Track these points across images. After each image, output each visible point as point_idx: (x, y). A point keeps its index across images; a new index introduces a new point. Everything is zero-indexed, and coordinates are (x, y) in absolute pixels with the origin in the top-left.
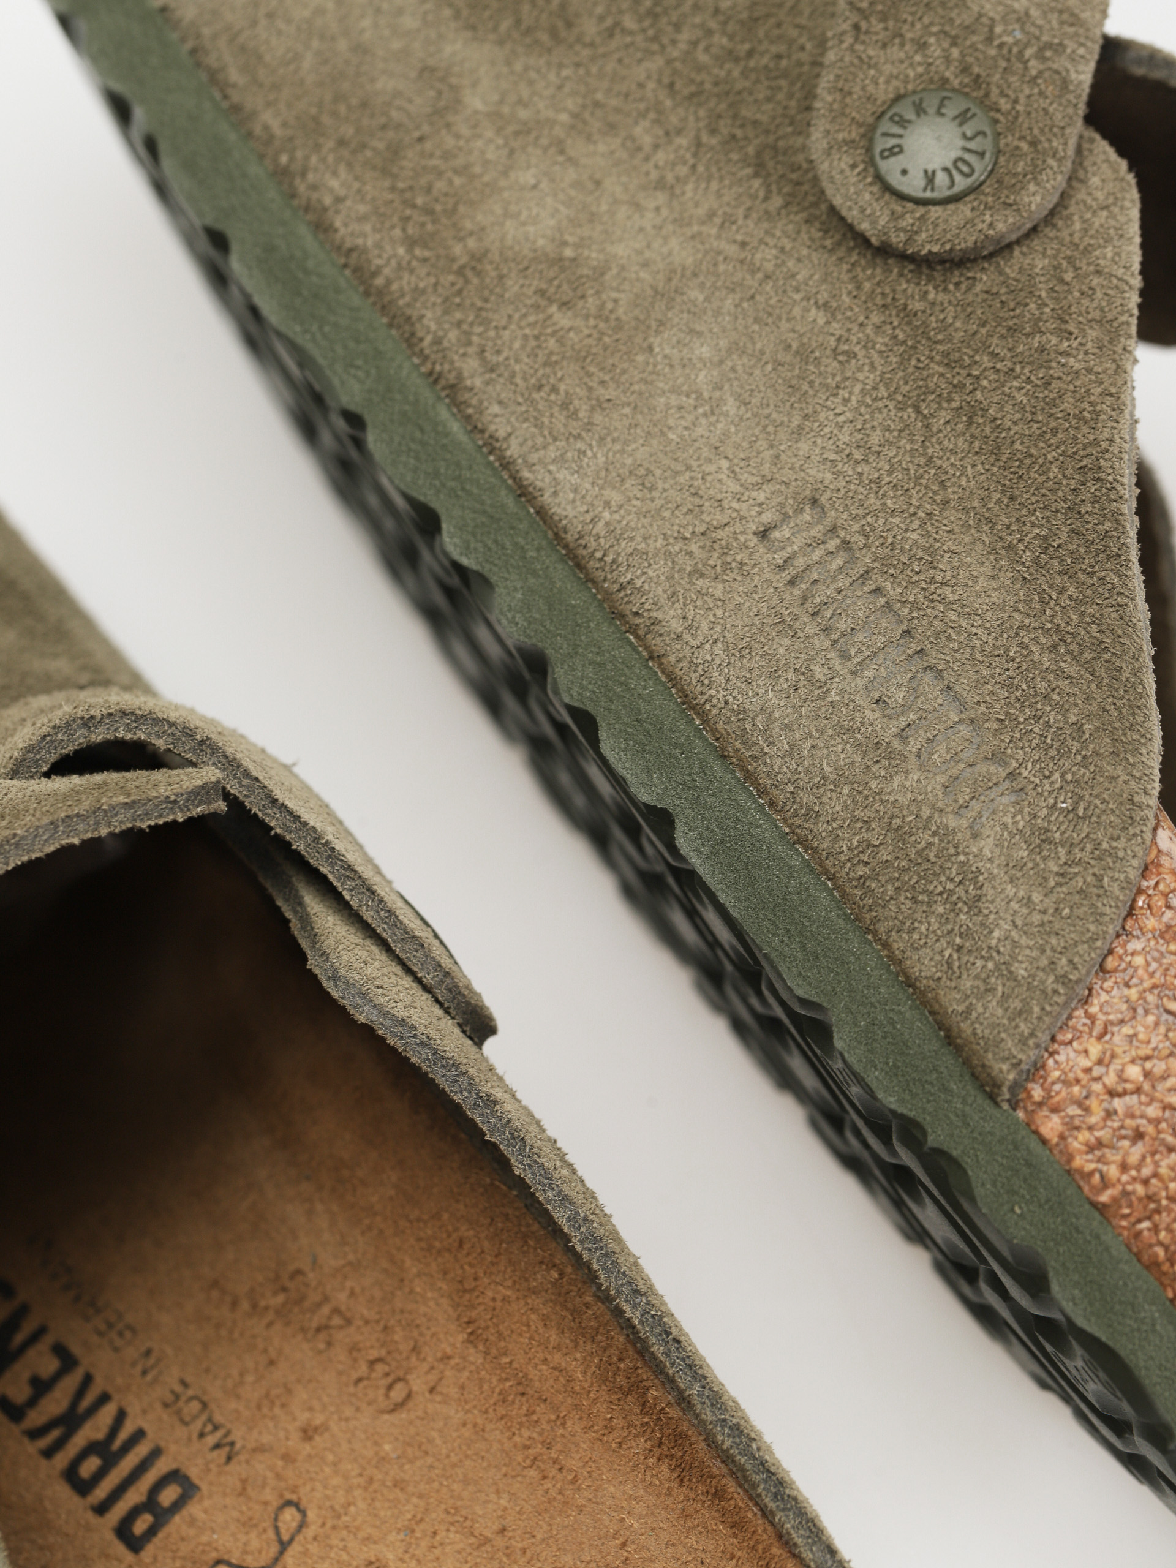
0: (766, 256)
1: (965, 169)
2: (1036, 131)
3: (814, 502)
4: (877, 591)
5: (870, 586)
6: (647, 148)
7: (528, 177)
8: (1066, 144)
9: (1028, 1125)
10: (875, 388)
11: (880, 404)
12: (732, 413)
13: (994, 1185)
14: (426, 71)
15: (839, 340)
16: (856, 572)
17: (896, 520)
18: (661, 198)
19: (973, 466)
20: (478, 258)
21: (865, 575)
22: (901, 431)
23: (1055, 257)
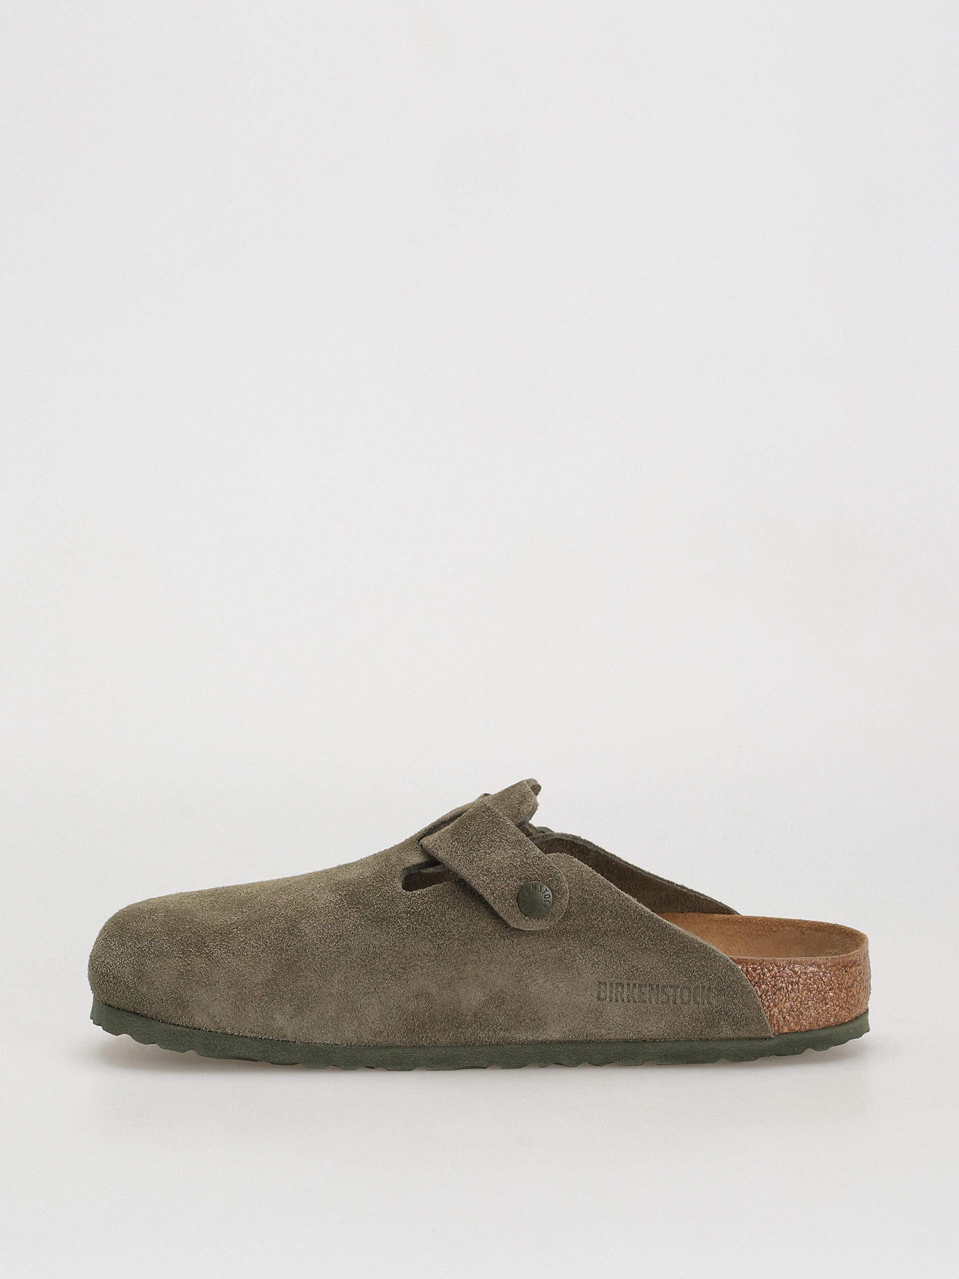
0: (528, 952)
1: (546, 897)
2: (548, 873)
3: (600, 983)
4: (634, 985)
5: (631, 985)
6: (477, 959)
7: (463, 991)
8: (555, 868)
9: (780, 1034)
10: (581, 950)
11: (587, 952)
12: (562, 985)
13: (787, 1049)
14: (416, 997)
15: (563, 950)
16: (626, 986)
17: (619, 969)
18: (493, 964)
19: (619, 942)
20: (475, 1015)
21: (628, 985)
22: (597, 952)
23: (579, 888)
